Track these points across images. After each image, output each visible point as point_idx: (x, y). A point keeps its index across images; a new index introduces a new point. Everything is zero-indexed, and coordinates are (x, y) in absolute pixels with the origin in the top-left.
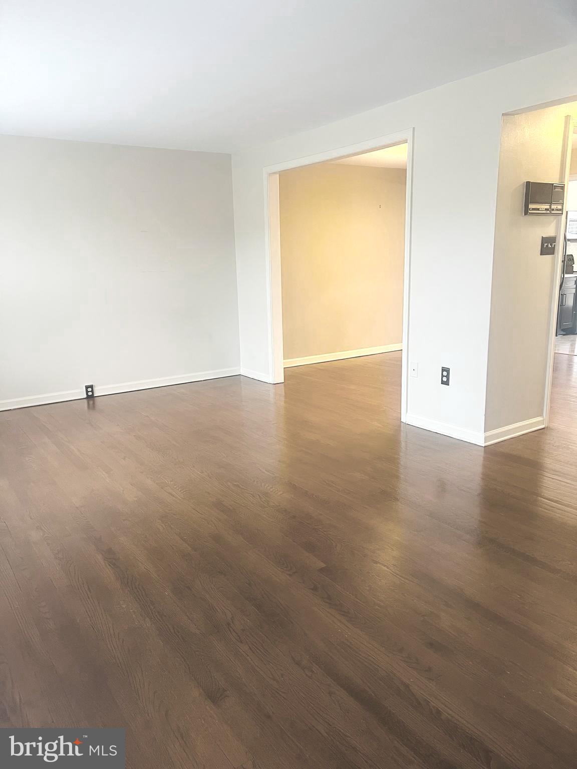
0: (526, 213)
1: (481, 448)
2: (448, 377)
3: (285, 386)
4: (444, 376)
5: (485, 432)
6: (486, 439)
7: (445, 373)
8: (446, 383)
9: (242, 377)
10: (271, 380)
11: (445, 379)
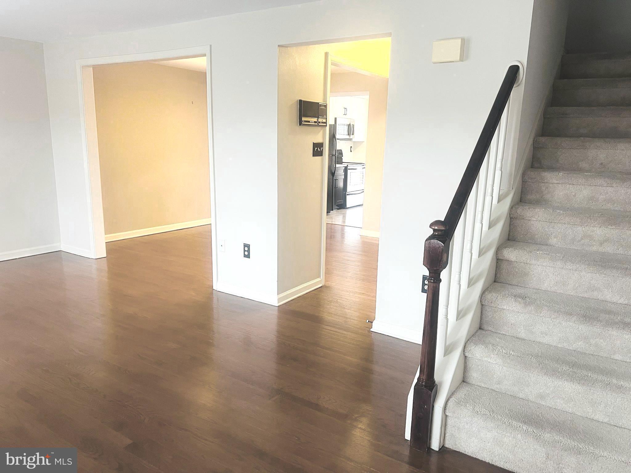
0: (300, 124)
1: (275, 307)
2: (249, 251)
3: (107, 260)
4: (246, 251)
5: (278, 295)
6: (279, 300)
7: (246, 249)
8: (248, 256)
9: (63, 252)
10: (93, 255)
11: (246, 253)
